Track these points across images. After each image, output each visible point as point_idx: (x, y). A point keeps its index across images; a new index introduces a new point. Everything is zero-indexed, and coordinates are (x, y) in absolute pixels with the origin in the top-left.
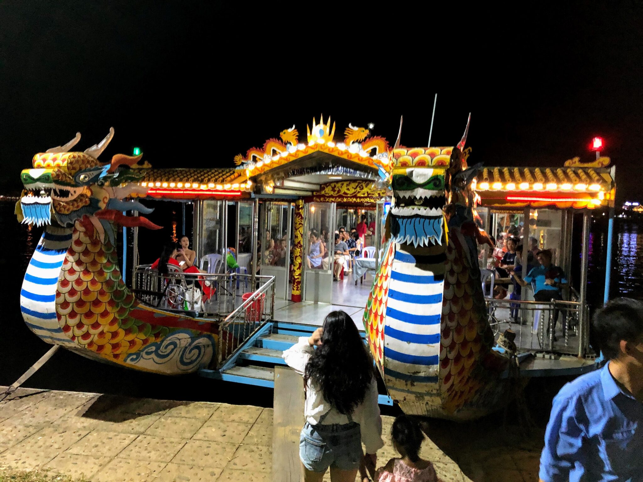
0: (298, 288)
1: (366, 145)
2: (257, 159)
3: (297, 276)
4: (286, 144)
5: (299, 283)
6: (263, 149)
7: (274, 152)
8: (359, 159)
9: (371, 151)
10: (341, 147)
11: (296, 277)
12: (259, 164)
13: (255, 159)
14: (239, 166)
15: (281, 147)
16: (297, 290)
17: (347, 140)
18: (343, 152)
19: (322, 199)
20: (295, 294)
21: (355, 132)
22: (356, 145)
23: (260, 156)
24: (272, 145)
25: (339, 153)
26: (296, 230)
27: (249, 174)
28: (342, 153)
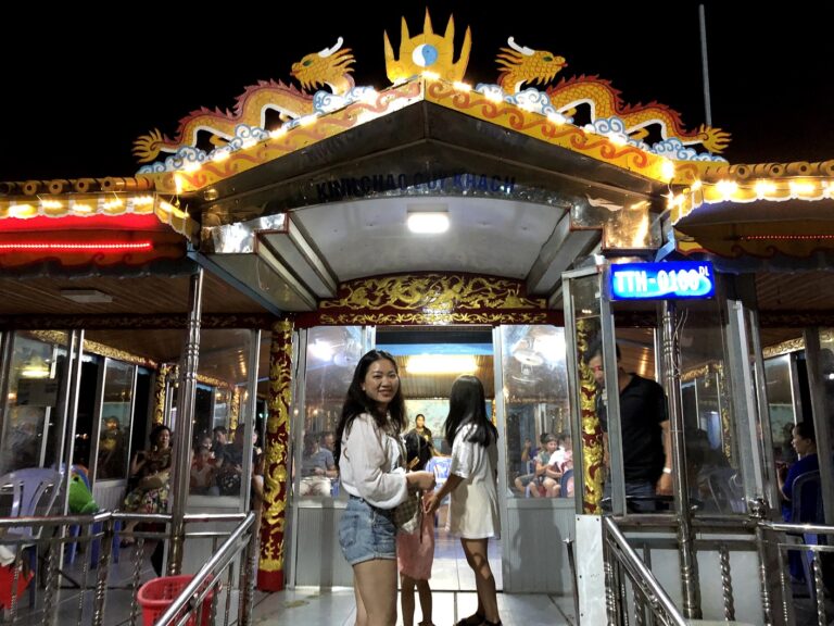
0: (277, 550)
1: (560, 96)
2: (212, 140)
3: (274, 518)
4: (312, 92)
5: (279, 537)
6: (232, 110)
7: (273, 119)
8: (544, 130)
9: (575, 111)
10: (493, 95)
11: (272, 522)
12: (221, 156)
13: (205, 144)
14: (151, 163)
15: (298, 103)
16: (275, 557)
17: (507, 79)
18: (499, 110)
19: (341, 318)
20: (270, 570)
21: (527, 59)
22: (532, 92)
23: (221, 130)
24: (264, 97)
25: (484, 112)
26: (275, 394)
27: (181, 186)
28: (495, 112)
